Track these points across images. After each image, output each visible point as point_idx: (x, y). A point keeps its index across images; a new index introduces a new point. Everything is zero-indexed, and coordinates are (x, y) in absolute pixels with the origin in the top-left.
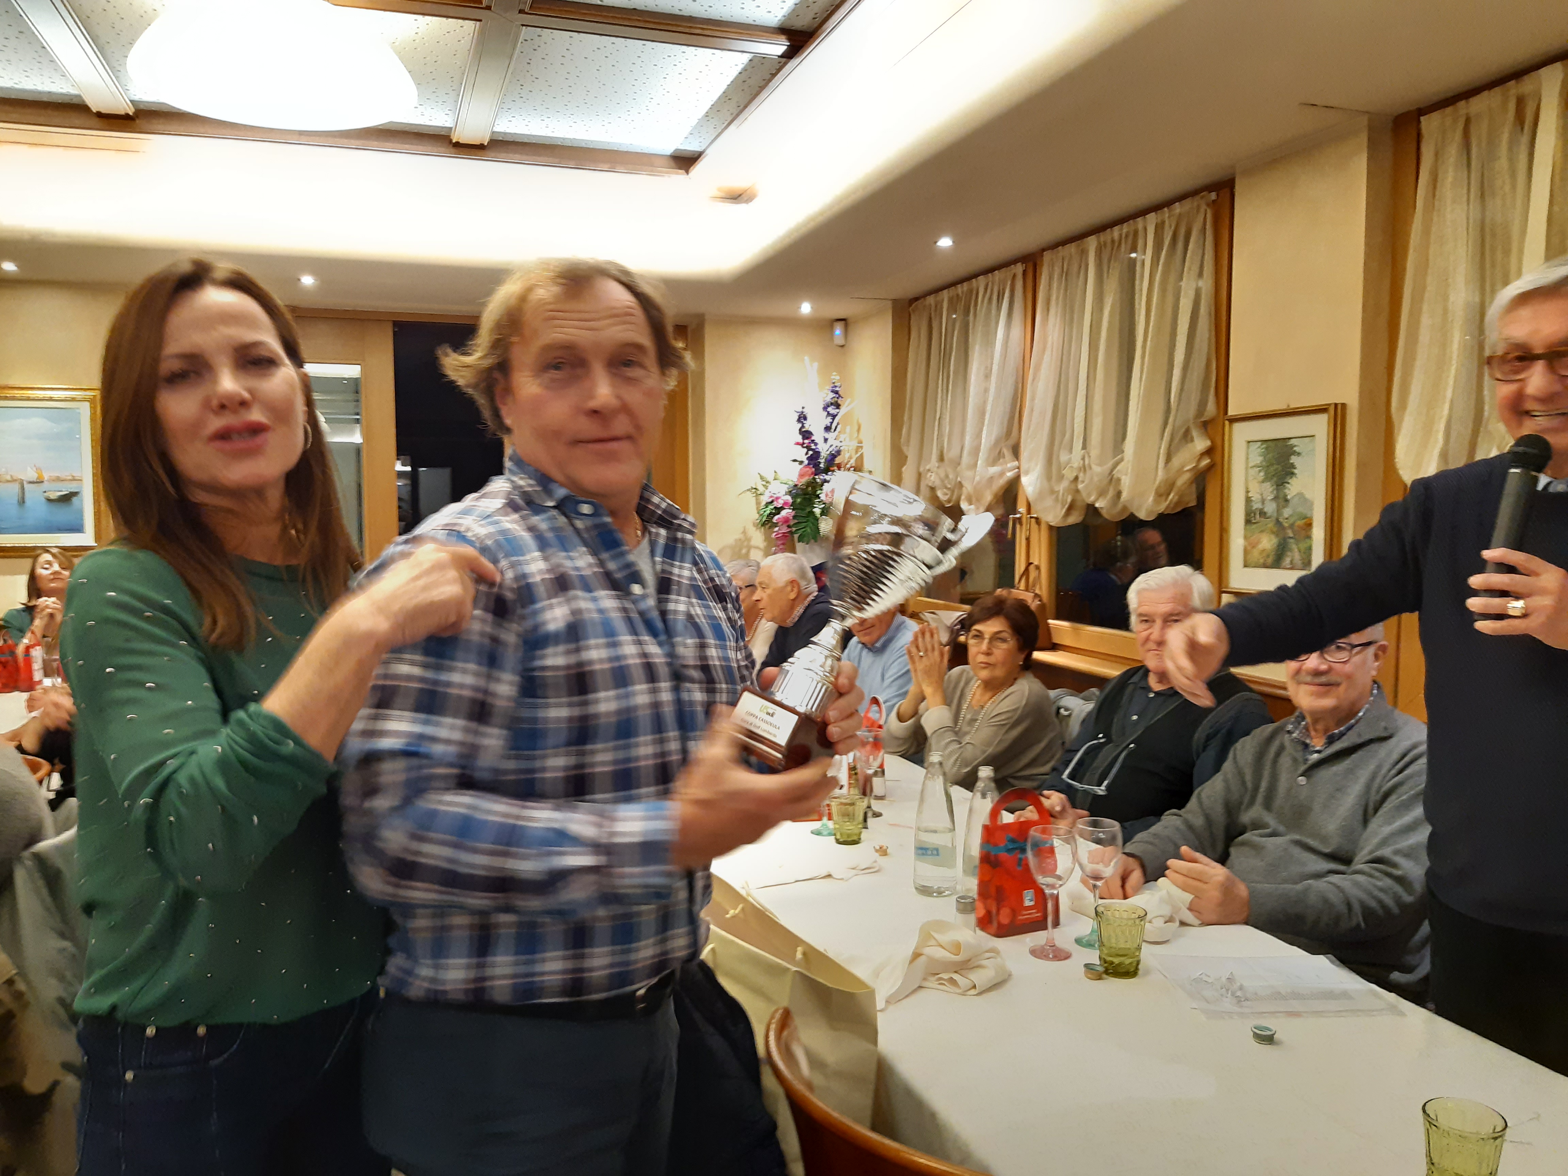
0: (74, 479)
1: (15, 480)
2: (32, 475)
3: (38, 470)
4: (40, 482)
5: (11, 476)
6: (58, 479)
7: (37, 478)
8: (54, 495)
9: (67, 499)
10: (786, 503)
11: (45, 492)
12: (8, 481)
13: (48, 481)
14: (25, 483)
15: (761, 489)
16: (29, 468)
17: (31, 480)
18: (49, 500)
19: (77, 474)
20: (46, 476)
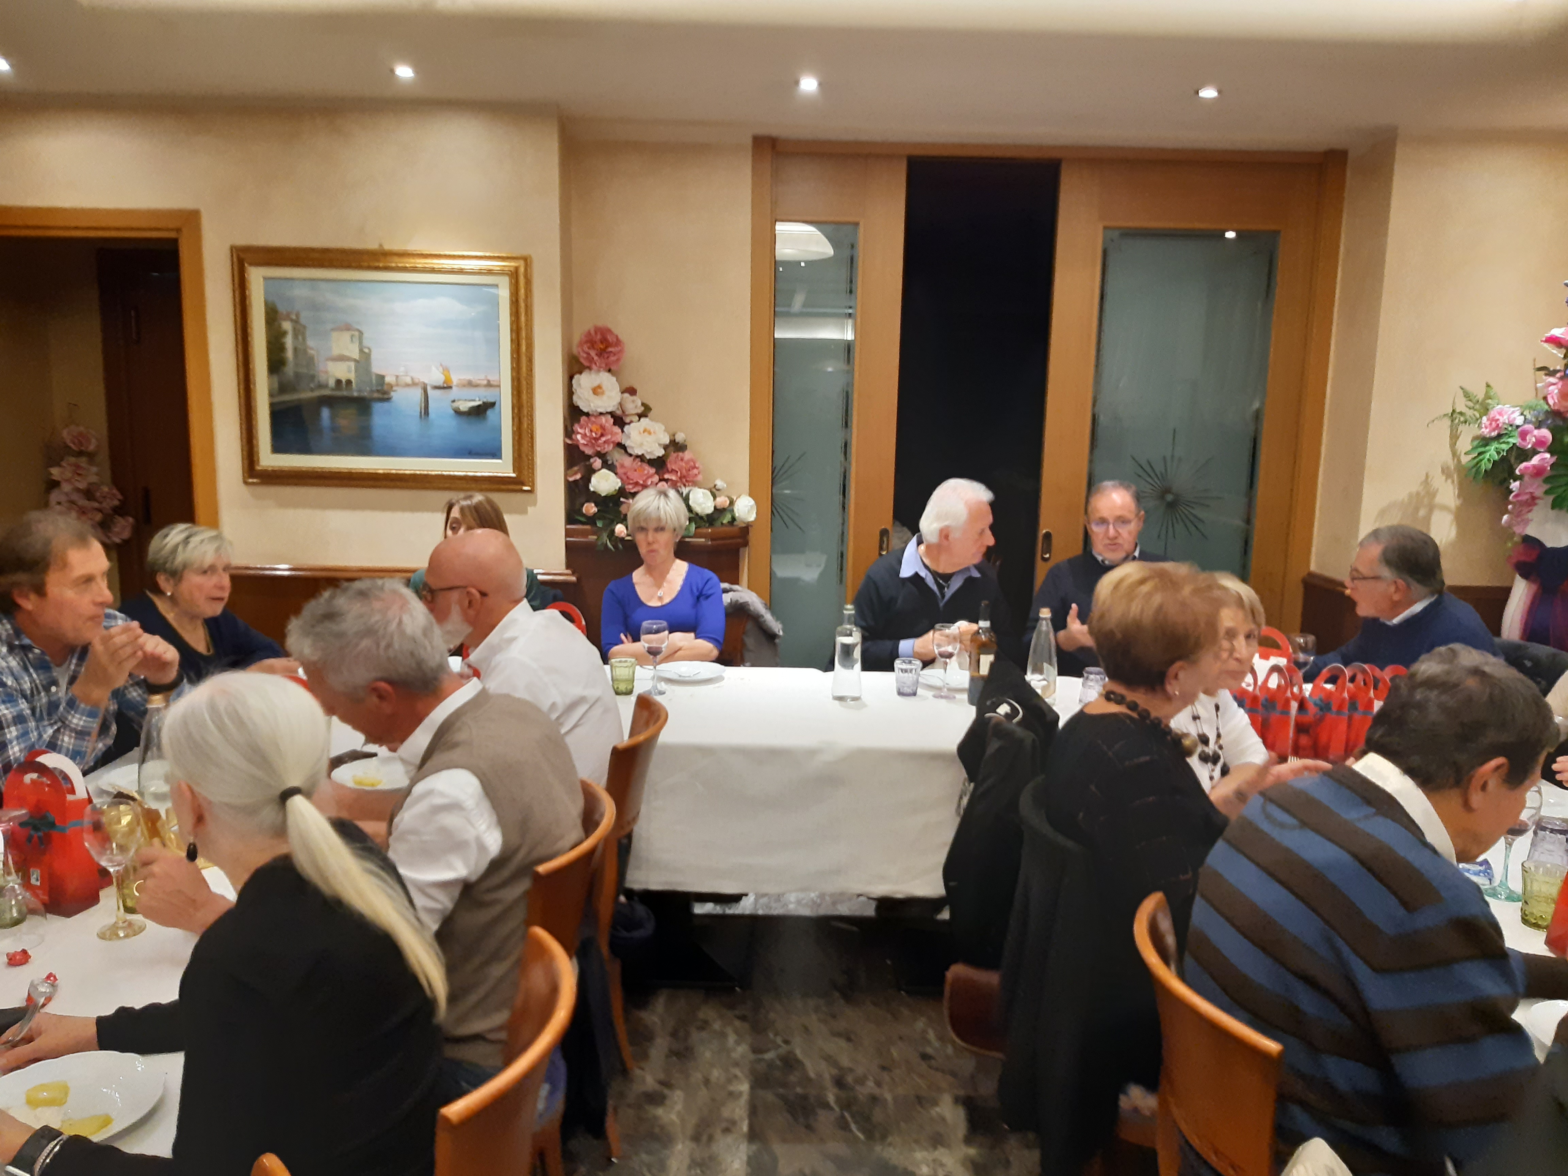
0: (489, 385)
1: (414, 384)
2: (438, 378)
3: (446, 370)
4: (446, 387)
5: (412, 379)
6: (470, 384)
7: (444, 383)
8: (464, 406)
9: (480, 411)
11: (454, 401)
12: (407, 385)
13: (457, 386)
14: (429, 388)
16: (434, 368)
17: (437, 384)
18: (458, 412)
19: (493, 378)
20: (455, 379)
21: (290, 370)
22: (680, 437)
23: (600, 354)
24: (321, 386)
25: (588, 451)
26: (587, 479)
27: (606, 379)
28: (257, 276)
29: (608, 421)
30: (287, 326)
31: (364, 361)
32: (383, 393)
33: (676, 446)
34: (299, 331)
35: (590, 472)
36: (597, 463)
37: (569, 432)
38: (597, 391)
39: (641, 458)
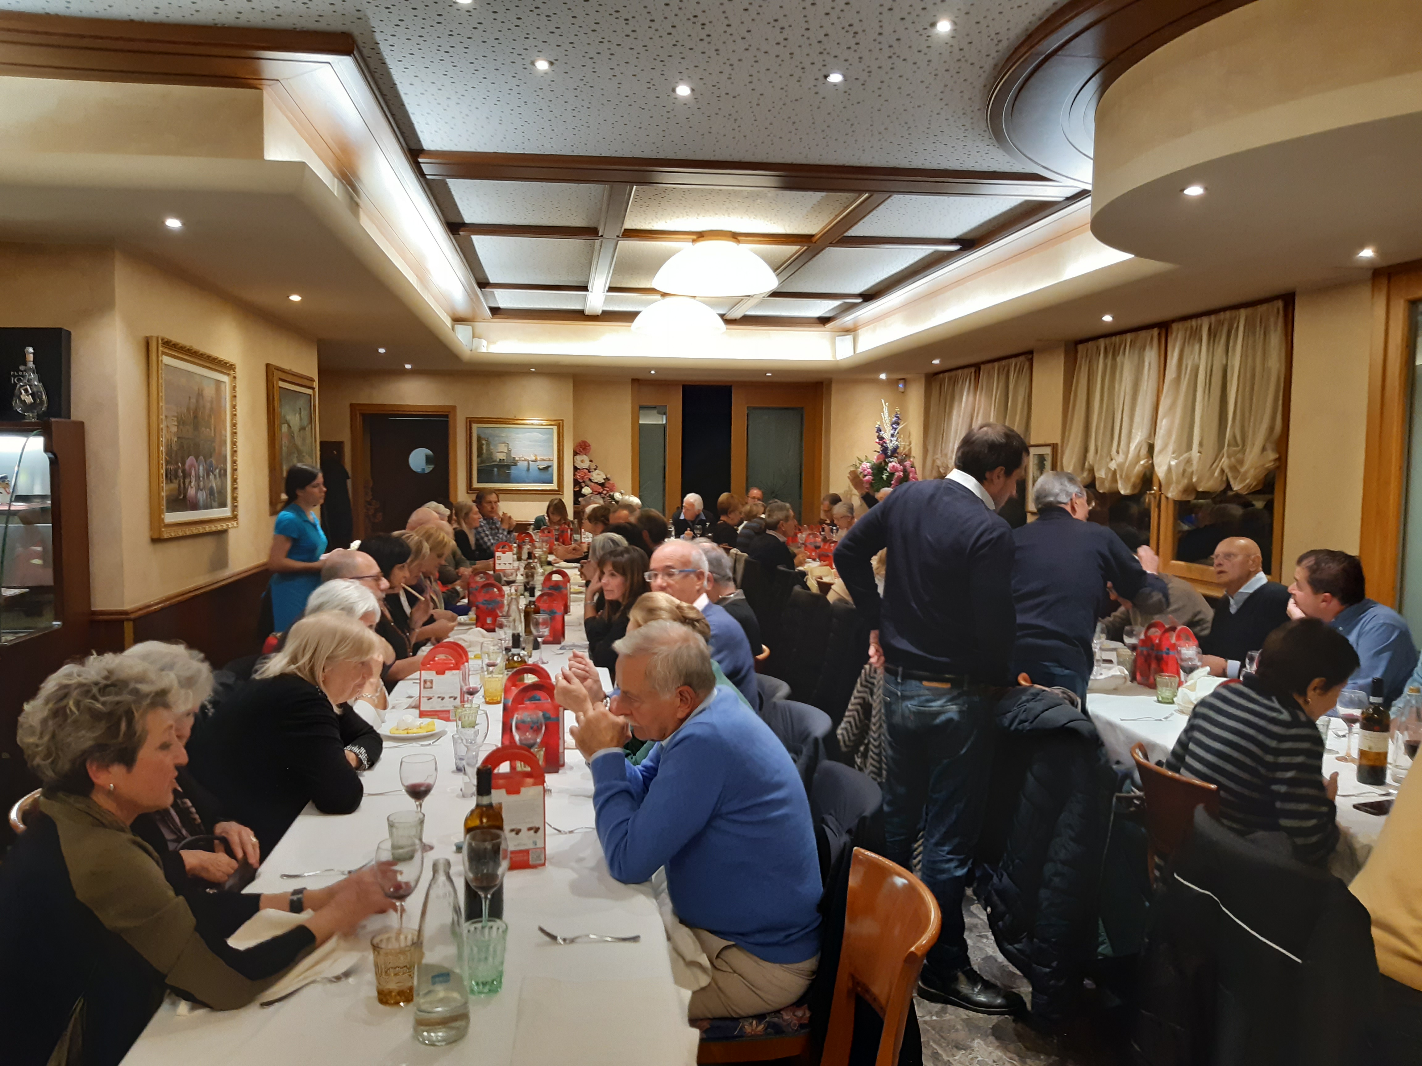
0: (550, 460)
1: (525, 460)
2: (533, 458)
3: (536, 456)
4: (536, 461)
5: (524, 458)
6: (543, 460)
7: (535, 459)
8: (541, 467)
9: (547, 468)
10: (869, 473)
12: (523, 460)
14: (530, 461)
15: (858, 465)
16: (531, 455)
17: (532, 460)
18: (539, 469)
19: (551, 458)
20: (538, 459)
21: (484, 456)
22: (608, 476)
23: (584, 449)
24: (495, 461)
25: (581, 481)
26: (580, 490)
27: (585, 457)
28: (475, 426)
29: (586, 471)
30: (484, 442)
31: (509, 453)
32: (515, 463)
33: (607, 479)
34: (488, 444)
35: (581, 488)
36: (583, 484)
37: (574, 475)
38: (582, 461)
39: (596, 483)
